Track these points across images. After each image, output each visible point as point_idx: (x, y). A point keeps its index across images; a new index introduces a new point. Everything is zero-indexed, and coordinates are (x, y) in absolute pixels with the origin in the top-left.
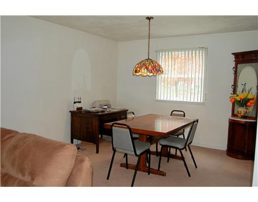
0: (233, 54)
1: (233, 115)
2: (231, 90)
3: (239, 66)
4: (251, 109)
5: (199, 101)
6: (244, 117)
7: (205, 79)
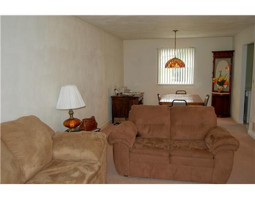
0: (213, 52)
1: (213, 91)
2: (212, 75)
3: (216, 60)
4: (225, 86)
5: (191, 83)
6: (222, 92)
7: (195, 68)
